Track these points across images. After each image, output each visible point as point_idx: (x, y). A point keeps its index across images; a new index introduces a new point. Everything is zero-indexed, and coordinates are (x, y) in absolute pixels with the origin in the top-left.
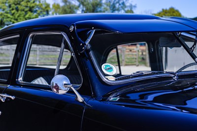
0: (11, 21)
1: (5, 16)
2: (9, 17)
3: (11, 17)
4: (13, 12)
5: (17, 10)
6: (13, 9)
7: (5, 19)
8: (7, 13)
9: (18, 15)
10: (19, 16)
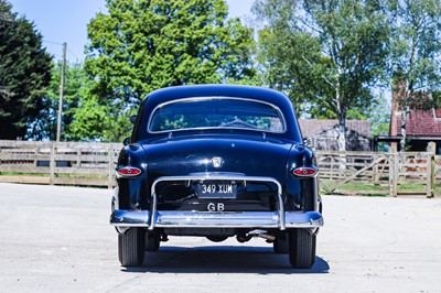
0: (131, 84)
1: (114, 68)
2: (126, 74)
3: (133, 71)
4: (138, 55)
5: (151, 49)
6: (138, 48)
7: (113, 79)
8: (121, 60)
9: (153, 64)
10: (154, 69)
